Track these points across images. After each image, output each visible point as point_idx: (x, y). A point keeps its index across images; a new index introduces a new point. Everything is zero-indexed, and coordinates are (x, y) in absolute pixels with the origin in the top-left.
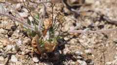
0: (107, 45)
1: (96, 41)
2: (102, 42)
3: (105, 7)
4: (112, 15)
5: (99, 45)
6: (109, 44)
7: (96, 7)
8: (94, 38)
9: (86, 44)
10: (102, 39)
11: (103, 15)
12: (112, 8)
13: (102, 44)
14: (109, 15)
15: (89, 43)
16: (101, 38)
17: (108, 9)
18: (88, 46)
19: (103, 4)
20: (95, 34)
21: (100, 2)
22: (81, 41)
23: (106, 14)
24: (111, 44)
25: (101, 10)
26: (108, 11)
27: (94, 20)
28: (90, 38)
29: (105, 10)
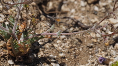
0: (81, 50)
1: (70, 45)
2: (75, 47)
3: (80, 15)
4: (87, 22)
5: (73, 49)
6: (83, 48)
7: (72, 14)
8: (68, 42)
9: (60, 48)
10: (76, 44)
11: (78, 21)
12: (86, 16)
13: (76, 48)
14: (83, 21)
15: (63, 47)
16: (75, 42)
17: (82, 17)
18: (62, 50)
19: (79, 12)
20: (69, 39)
21: (76, 10)
22: (55, 45)
23: (81, 21)
24: (85, 49)
25: (76, 17)
26: (83, 18)
27: (68, 26)
28: (64, 42)
29: (80, 17)
